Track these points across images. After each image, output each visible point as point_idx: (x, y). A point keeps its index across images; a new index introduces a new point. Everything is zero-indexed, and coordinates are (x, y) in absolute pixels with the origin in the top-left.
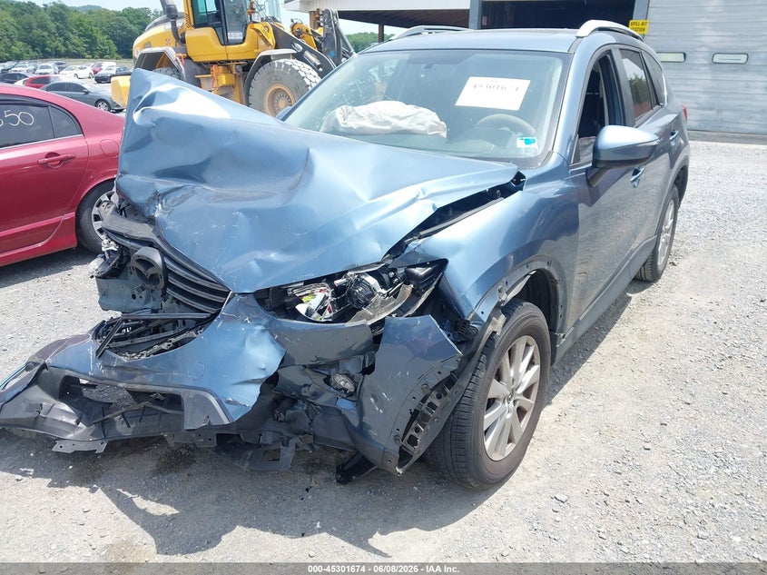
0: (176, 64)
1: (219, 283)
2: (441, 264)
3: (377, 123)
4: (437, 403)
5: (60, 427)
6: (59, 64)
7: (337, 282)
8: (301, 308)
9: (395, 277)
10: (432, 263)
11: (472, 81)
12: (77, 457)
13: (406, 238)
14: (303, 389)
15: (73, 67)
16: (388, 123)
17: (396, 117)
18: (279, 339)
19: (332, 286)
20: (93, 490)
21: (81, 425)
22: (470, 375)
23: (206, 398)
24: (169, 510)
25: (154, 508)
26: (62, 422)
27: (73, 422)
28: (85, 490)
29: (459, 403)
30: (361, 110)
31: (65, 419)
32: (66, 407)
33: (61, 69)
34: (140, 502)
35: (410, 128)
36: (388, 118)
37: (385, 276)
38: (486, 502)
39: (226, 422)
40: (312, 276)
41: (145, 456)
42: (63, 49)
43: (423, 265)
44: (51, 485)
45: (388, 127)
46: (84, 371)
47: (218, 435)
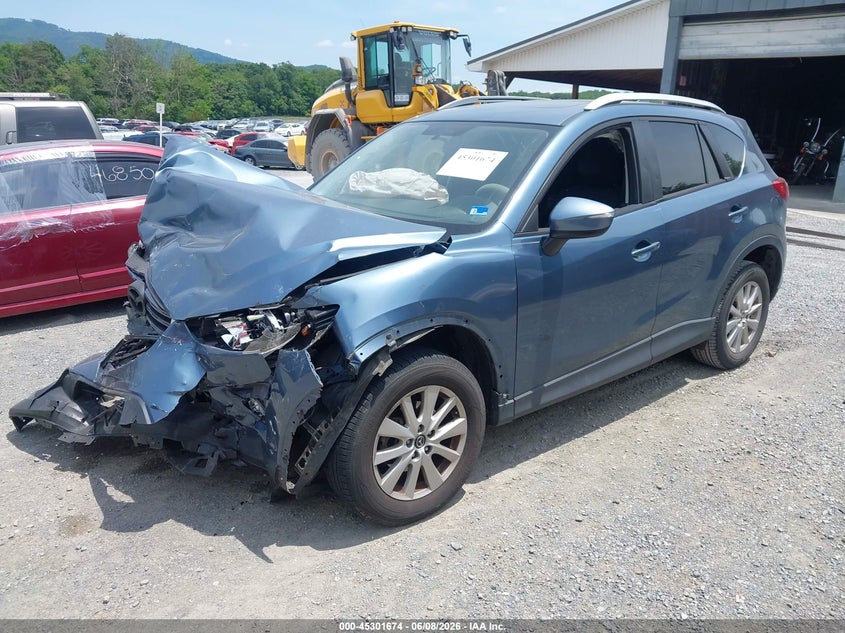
0: (344, 125)
1: (166, 310)
2: (334, 308)
3: (382, 188)
4: (323, 431)
5: (70, 422)
6: (276, 121)
7: (251, 318)
8: (226, 338)
9: (296, 316)
10: (328, 307)
11: (462, 152)
12: (78, 447)
13: (307, 283)
14: (228, 409)
15: (287, 125)
16: (389, 188)
17: (397, 183)
18: (203, 361)
19: (246, 320)
20: (83, 477)
21: (86, 423)
22: (353, 409)
23: (137, 402)
24: (128, 499)
25: (117, 495)
26: (71, 418)
27: (79, 419)
28: (78, 476)
29: (342, 434)
30: (369, 176)
31: (75, 416)
32: (78, 408)
33: (276, 126)
34: (112, 491)
35: (408, 193)
36: (390, 184)
37: (287, 314)
38: (384, 538)
39: (149, 422)
40: (226, 310)
41: (136, 458)
42: (285, 107)
43: (319, 309)
44: (56, 468)
45: (389, 192)
46: (89, 377)
47: (164, 440)
